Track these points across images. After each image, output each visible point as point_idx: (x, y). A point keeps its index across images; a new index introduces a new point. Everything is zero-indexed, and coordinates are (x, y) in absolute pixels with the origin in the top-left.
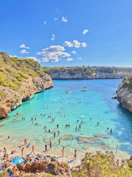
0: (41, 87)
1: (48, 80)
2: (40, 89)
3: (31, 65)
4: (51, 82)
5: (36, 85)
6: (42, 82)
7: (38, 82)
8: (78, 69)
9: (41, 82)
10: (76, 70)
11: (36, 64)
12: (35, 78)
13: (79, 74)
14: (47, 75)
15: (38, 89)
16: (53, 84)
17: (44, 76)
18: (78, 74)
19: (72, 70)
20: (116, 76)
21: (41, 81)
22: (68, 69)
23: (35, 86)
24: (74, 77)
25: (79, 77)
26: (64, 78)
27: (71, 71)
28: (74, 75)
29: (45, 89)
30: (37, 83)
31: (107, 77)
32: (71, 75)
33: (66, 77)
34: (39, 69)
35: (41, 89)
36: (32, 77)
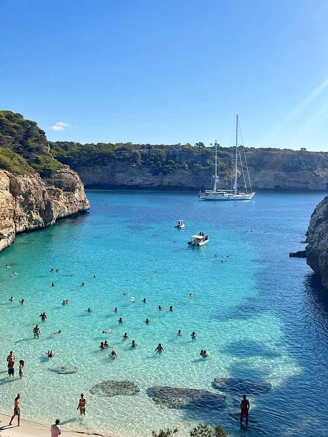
0: (40, 211)
1: (71, 189)
2: (36, 216)
3: (12, 134)
4: (80, 194)
5: (22, 204)
6: (46, 194)
7: (30, 193)
8: (180, 154)
9: (44, 192)
10: (174, 156)
11: (28, 130)
12: (20, 180)
13: (184, 171)
14: (68, 169)
15: (30, 219)
16: (87, 202)
17: (57, 173)
18: (180, 171)
19: (160, 156)
20: (311, 182)
21: (44, 189)
22: (145, 151)
23: (18, 205)
24: (167, 180)
25: (184, 182)
26: (130, 184)
27: (155, 161)
28: (165, 174)
29: (55, 217)
30: (27, 195)
31: (280, 184)
32: (155, 174)
33: (138, 181)
34: (38, 149)
35: (41, 219)
36: (9, 173)
